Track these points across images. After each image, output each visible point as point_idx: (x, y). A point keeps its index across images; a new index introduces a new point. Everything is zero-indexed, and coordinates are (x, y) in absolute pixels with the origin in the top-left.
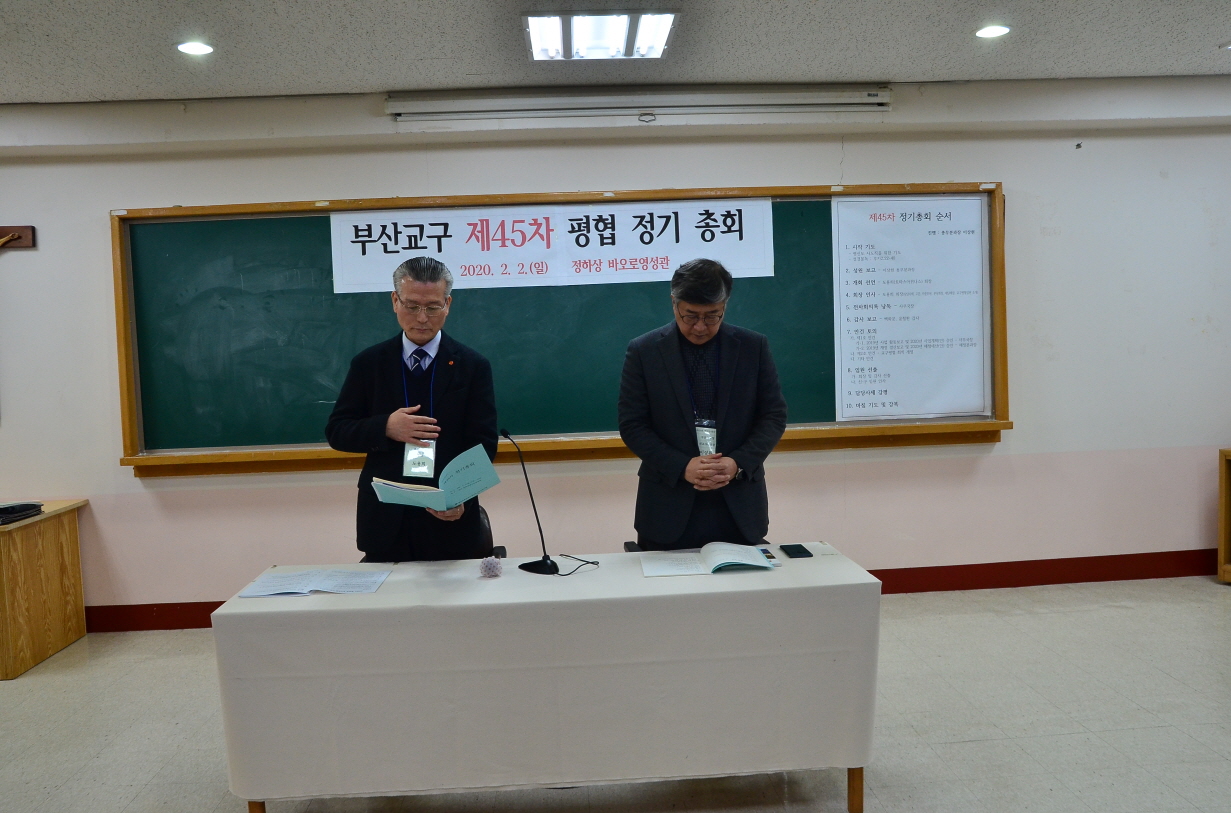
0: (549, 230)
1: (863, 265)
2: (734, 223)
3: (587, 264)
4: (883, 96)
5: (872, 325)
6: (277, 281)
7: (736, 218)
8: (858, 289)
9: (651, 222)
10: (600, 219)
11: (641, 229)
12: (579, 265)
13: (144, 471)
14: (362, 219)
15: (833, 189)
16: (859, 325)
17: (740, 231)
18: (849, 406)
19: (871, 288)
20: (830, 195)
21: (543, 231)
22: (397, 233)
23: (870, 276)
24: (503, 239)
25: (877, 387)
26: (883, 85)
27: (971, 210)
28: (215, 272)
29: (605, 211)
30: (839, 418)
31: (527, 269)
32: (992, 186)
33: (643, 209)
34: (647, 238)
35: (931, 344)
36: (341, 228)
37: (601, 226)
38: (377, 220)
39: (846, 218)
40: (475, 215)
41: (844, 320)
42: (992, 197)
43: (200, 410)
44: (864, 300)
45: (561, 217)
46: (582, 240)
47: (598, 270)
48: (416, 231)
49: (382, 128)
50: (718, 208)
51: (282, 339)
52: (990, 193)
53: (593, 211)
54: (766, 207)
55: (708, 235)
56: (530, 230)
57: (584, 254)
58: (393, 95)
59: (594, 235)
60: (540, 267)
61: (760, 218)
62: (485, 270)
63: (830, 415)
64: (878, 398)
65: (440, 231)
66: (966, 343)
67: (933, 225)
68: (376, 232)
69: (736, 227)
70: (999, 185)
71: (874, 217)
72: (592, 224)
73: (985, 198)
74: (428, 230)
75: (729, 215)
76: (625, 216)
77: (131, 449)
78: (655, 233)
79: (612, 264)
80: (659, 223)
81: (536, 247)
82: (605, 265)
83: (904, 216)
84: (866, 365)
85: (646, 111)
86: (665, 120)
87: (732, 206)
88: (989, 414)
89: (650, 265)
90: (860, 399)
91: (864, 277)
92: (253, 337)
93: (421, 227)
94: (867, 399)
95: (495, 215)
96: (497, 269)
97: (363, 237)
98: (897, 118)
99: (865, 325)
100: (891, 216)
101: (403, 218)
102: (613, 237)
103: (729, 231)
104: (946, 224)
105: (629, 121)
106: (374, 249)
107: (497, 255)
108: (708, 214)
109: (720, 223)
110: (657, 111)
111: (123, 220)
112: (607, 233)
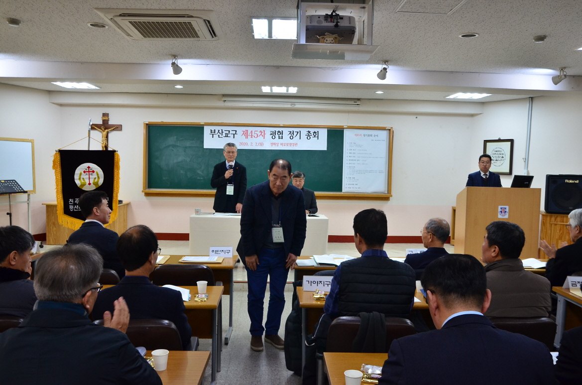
0: (264, 134)
1: (352, 148)
2: (316, 134)
3: (275, 144)
4: (358, 103)
5: (354, 165)
6: (188, 144)
7: (317, 133)
8: (350, 155)
9: (293, 133)
10: (279, 132)
11: (290, 135)
12: (272, 144)
13: (147, 194)
14: (213, 128)
15: (345, 127)
16: (350, 165)
17: (318, 137)
18: (346, 188)
19: (354, 155)
21: (263, 134)
22: (222, 132)
23: (354, 151)
24: (252, 136)
25: (355, 183)
26: (359, 99)
27: (384, 135)
28: (171, 140)
29: (281, 130)
30: (343, 191)
31: (258, 144)
32: (390, 128)
33: (291, 129)
34: (292, 137)
35: (371, 171)
36: (207, 130)
37: (279, 133)
38: (217, 128)
39: (348, 136)
40: (244, 129)
41: (346, 163)
43: (164, 178)
44: (352, 158)
45: (268, 131)
46: (274, 137)
47: (278, 146)
48: (228, 132)
49: (221, 104)
50: (312, 130)
51: (188, 160)
52: (390, 130)
53: (277, 129)
54: (326, 130)
55: (309, 138)
56: (259, 134)
57: (274, 141)
58: (224, 95)
59: (277, 136)
60: (262, 144)
61: (323, 134)
62: (246, 144)
63: (340, 190)
64: (355, 186)
65: (234, 132)
66: (381, 172)
67: (373, 138)
68: (217, 132)
69: (317, 136)
70: (392, 128)
71: (356, 135)
72: (277, 133)
73: (388, 131)
74: (231, 132)
75: (315, 132)
76: (286, 131)
77: (144, 188)
78: (294, 136)
79: (282, 144)
80: (295, 134)
81: (261, 139)
82: (279, 145)
83: (364, 135)
84: (352, 176)
85: (293, 103)
86: (298, 106)
87: (316, 130)
88: (386, 192)
89: (292, 145)
91: (352, 152)
92: (180, 159)
93: (229, 131)
94: (351, 186)
95: (250, 129)
96: (249, 144)
97: (213, 133)
98: (361, 108)
99: (352, 165)
100: (361, 135)
101: (224, 128)
103: (315, 137)
104: (376, 138)
105: (288, 106)
106: (216, 136)
107: (250, 140)
108: (309, 132)
109: (312, 134)
110: (296, 103)
111: (147, 124)
112: (281, 136)
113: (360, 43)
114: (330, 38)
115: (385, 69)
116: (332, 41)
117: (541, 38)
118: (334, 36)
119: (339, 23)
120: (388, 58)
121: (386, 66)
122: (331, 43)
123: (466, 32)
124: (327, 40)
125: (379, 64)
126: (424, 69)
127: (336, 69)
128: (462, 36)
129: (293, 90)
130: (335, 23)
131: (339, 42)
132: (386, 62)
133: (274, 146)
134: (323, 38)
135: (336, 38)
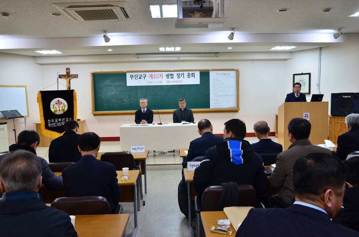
0: (162, 76)
1: (215, 82)
2: (193, 75)
3: (169, 82)
4: (217, 55)
5: (216, 92)
6: (117, 84)
8: (214, 86)
9: (179, 75)
10: (171, 74)
11: (178, 76)
13: (95, 115)
14: (132, 74)
16: (214, 92)
17: (194, 76)
18: (212, 106)
19: (216, 86)
20: (209, 71)
21: (161, 76)
22: (137, 76)
23: (216, 84)
24: (155, 77)
25: (217, 103)
26: (218, 53)
27: (233, 73)
28: (107, 82)
30: (211, 108)
31: (159, 82)
32: (237, 69)
33: (178, 73)
34: (179, 77)
35: (226, 96)
36: (128, 75)
37: (171, 75)
38: (134, 74)
39: (212, 74)
40: (150, 73)
41: (212, 91)
42: (237, 71)
43: (104, 105)
44: (215, 88)
45: (164, 74)
46: (168, 78)
48: (140, 76)
49: (136, 59)
50: (191, 73)
51: (118, 93)
52: (237, 70)
53: (170, 73)
54: (199, 72)
55: (189, 77)
56: (159, 76)
57: (168, 80)
58: (137, 54)
59: (170, 77)
60: (161, 82)
61: (198, 74)
62: (152, 82)
63: (209, 107)
64: (217, 105)
66: (232, 95)
67: (227, 75)
68: (134, 76)
69: (193, 76)
70: (238, 69)
71: (217, 74)
72: (170, 75)
73: (236, 71)
74: (143, 76)
75: (192, 74)
76: (175, 74)
77: (93, 111)
78: (180, 77)
79: (173, 82)
80: (181, 75)
81: (160, 79)
82: (172, 82)
83: (222, 74)
84: (215, 99)
85: (179, 57)
86: (181, 58)
87: (193, 72)
88: (236, 107)
89: (179, 82)
90: (214, 105)
91: (215, 84)
92: (113, 93)
93: (141, 75)
94: (215, 105)
95: (154, 73)
96: (154, 82)
97: (132, 77)
98: (220, 58)
99: (215, 92)
100: (220, 74)
101: (139, 74)
102: (173, 77)
104: (229, 75)
105: (176, 59)
106: (134, 79)
107: (154, 80)
108: (189, 74)
109: (191, 75)
110: (180, 57)
111: (92, 73)
112: (172, 76)
113: (217, 17)
114: (197, 15)
115: (233, 33)
116: (199, 16)
117: (327, 10)
118: (200, 13)
119: (203, 5)
120: (234, 27)
121: (233, 32)
122: (198, 17)
123: (281, 8)
124: (196, 16)
125: (229, 30)
126: (256, 33)
127: (203, 35)
128: (279, 11)
129: (178, 49)
130: (200, 5)
131: (204, 17)
132: (233, 29)
133: (168, 83)
134: (193, 15)
135: (201, 14)
